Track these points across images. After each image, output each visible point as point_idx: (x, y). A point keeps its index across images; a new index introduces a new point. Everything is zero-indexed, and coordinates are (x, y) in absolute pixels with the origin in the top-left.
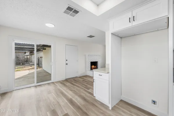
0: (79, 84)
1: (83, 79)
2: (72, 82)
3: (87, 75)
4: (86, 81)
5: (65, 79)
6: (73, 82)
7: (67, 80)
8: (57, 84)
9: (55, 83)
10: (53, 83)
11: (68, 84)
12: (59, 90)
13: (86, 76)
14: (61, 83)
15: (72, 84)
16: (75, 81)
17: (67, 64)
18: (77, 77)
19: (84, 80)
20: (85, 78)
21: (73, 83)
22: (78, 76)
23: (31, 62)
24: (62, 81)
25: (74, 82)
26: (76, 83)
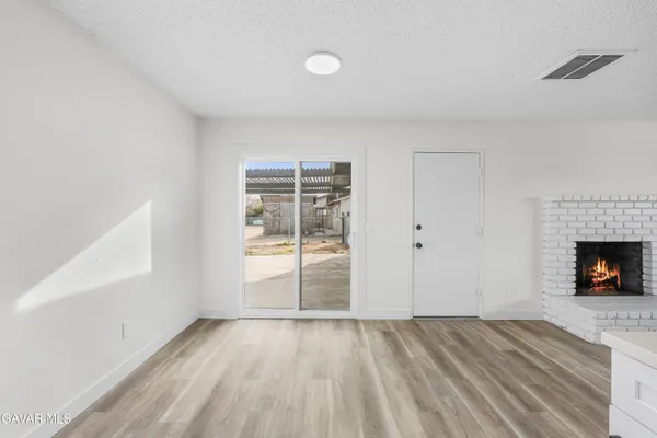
0: (483, 378)
1: (515, 341)
2: (443, 342)
3: (546, 318)
4: (532, 366)
5: (409, 317)
6: (443, 349)
7: (417, 325)
8: (365, 336)
9: (362, 326)
10: (355, 321)
11: (416, 351)
12: (363, 370)
13: (541, 328)
14: (386, 334)
15: (439, 359)
16: (463, 341)
17: (419, 246)
18: (474, 319)
19: (514, 354)
20: (529, 340)
21: (448, 355)
22: (482, 317)
23: (331, 228)
24: (395, 322)
25: (452, 349)
26: (463, 359)
